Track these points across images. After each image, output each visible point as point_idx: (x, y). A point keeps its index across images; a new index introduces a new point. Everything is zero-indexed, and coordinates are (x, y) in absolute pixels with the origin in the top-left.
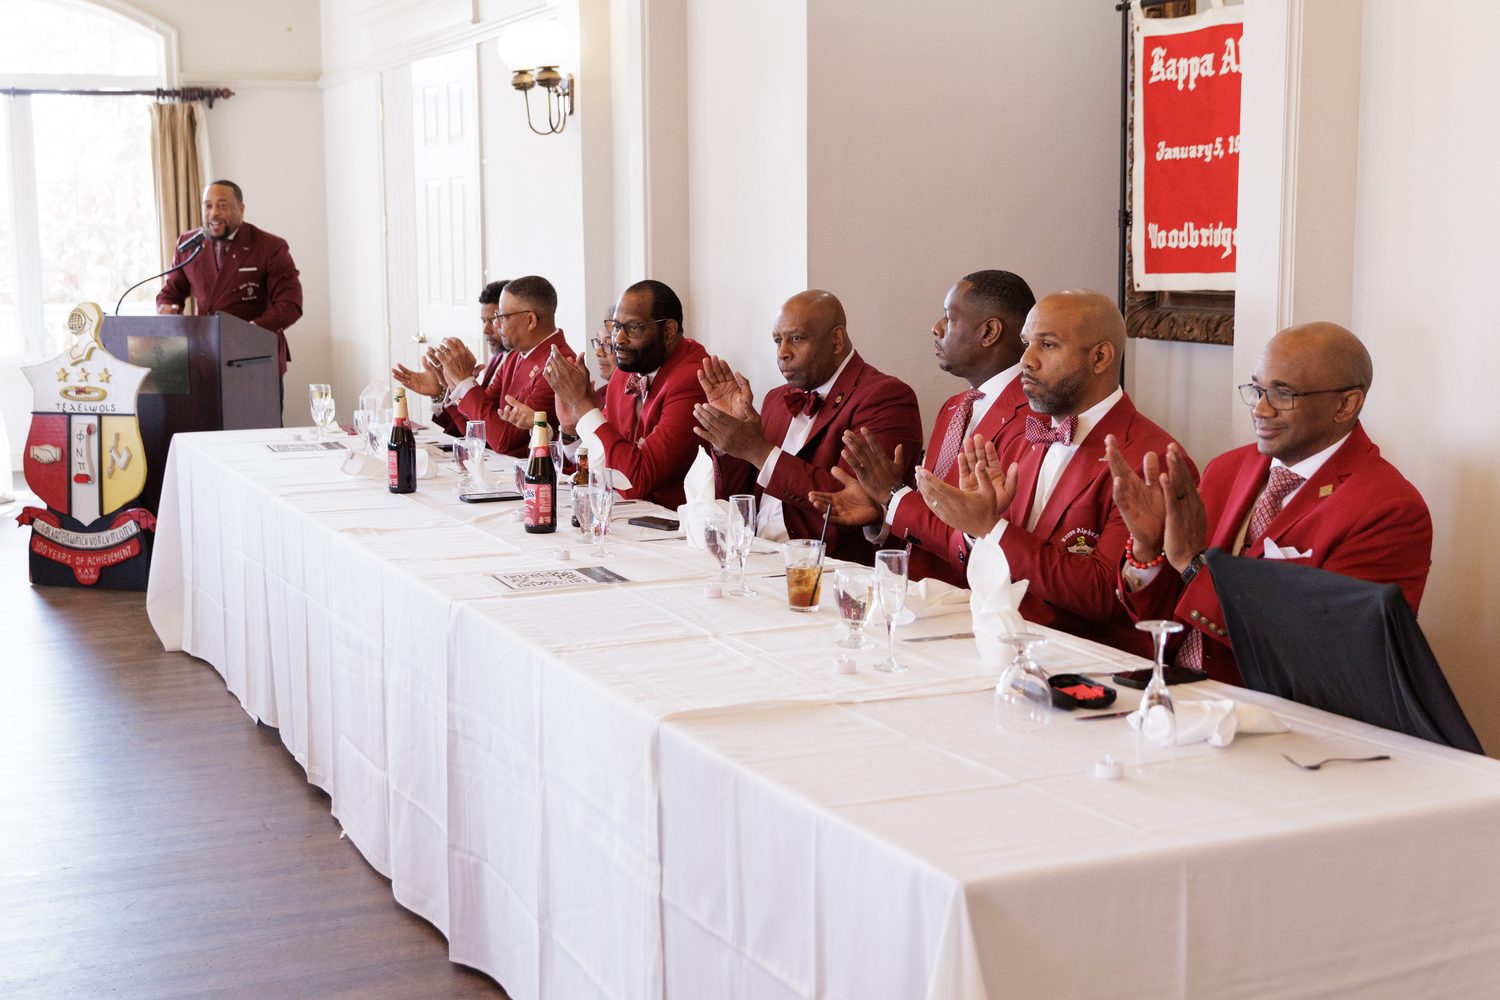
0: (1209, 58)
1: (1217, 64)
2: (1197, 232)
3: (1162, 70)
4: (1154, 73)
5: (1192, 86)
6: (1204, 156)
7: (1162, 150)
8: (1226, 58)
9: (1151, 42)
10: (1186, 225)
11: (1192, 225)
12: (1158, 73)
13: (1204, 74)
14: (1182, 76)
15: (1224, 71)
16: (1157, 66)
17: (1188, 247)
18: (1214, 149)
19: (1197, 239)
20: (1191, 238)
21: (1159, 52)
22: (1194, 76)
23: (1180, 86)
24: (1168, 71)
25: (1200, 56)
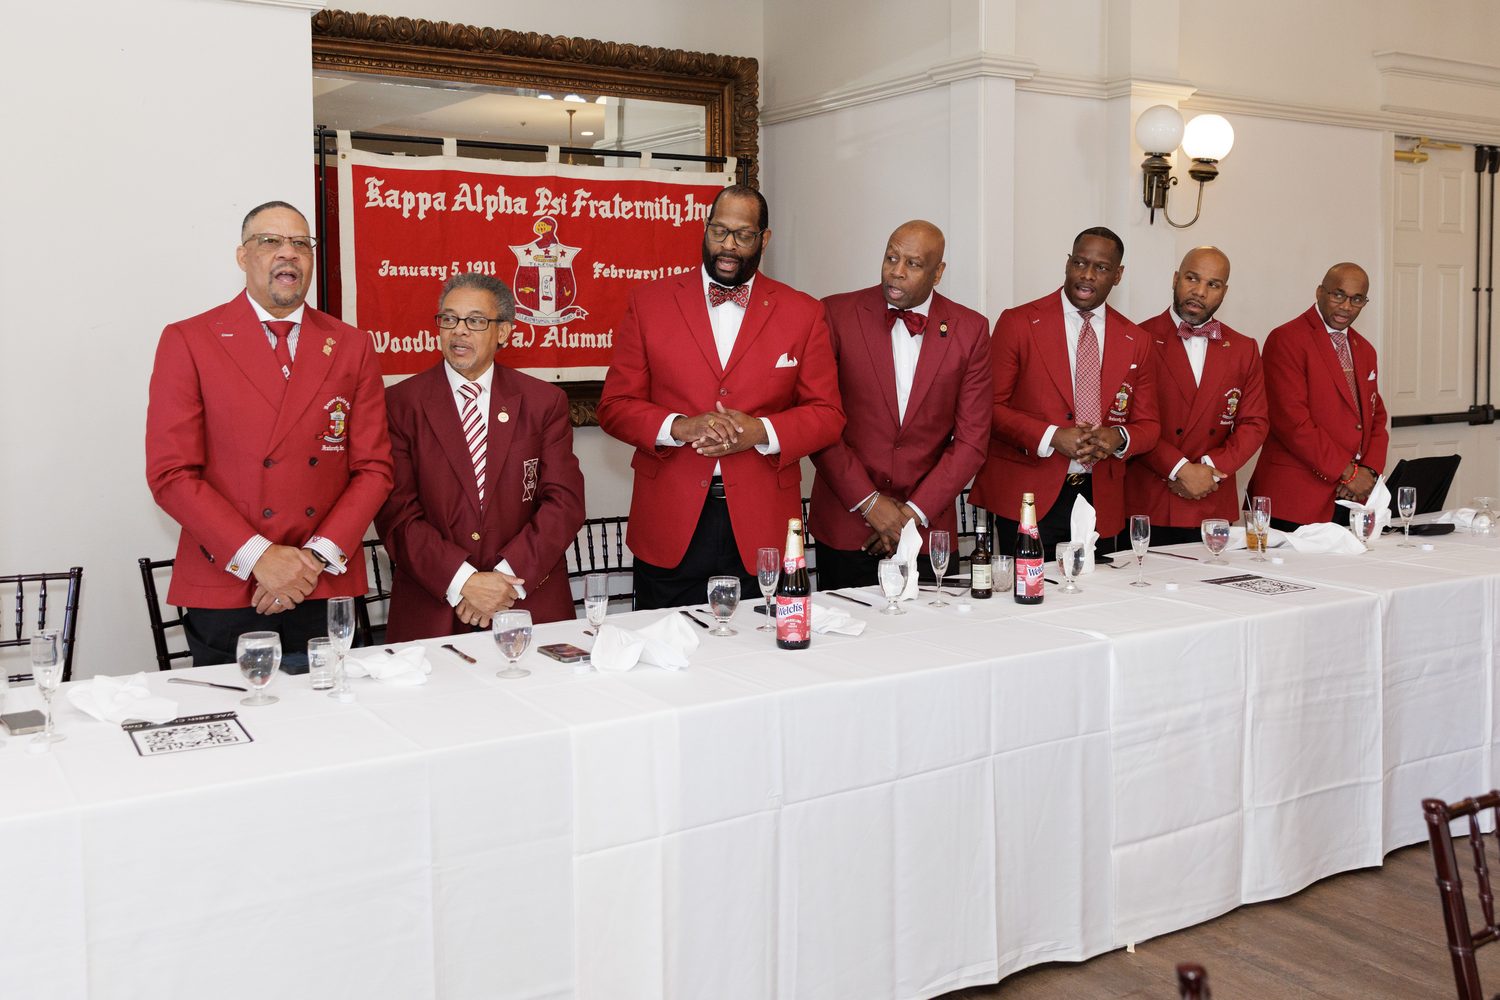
0: (442, 196)
1: (450, 202)
2: (433, 339)
3: (380, 198)
4: (371, 199)
5: (421, 216)
6: (438, 276)
7: (386, 267)
8: (458, 198)
9: (360, 173)
10: (421, 333)
11: (427, 333)
12: (375, 200)
13: (434, 208)
14: (407, 207)
15: (456, 208)
17: (424, 351)
19: (433, 344)
20: (427, 343)
21: (371, 181)
22: (423, 208)
23: (406, 215)
24: (388, 200)
25: (431, 193)
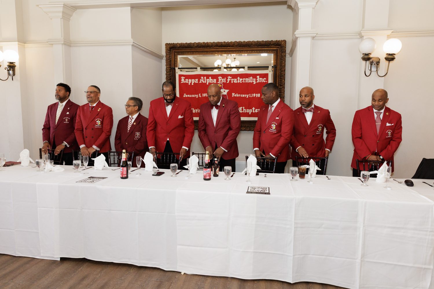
0: (197, 80)
1: (199, 81)
3: (184, 81)
5: (192, 84)
6: (196, 97)
7: (185, 95)
8: (201, 80)
9: (180, 76)
12: (183, 81)
13: (196, 82)
14: (190, 82)
16: (183, 80)
18: (198, 96)
19: (195, 111)
21: (183, 78)
22: (193, 82)
23: (189, 84)
24: (186, 81)
25: (195, 79)
